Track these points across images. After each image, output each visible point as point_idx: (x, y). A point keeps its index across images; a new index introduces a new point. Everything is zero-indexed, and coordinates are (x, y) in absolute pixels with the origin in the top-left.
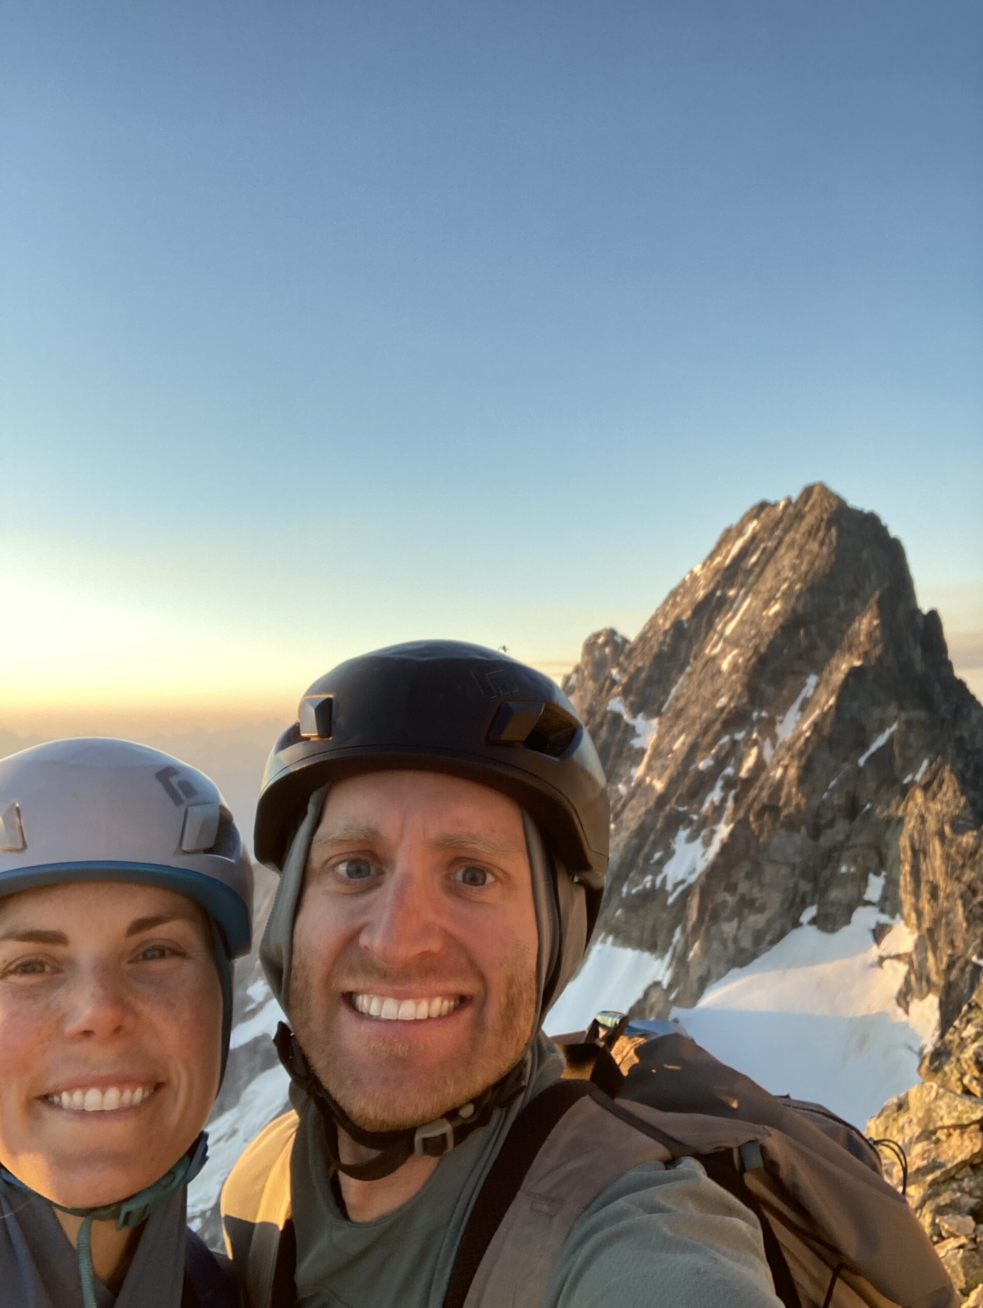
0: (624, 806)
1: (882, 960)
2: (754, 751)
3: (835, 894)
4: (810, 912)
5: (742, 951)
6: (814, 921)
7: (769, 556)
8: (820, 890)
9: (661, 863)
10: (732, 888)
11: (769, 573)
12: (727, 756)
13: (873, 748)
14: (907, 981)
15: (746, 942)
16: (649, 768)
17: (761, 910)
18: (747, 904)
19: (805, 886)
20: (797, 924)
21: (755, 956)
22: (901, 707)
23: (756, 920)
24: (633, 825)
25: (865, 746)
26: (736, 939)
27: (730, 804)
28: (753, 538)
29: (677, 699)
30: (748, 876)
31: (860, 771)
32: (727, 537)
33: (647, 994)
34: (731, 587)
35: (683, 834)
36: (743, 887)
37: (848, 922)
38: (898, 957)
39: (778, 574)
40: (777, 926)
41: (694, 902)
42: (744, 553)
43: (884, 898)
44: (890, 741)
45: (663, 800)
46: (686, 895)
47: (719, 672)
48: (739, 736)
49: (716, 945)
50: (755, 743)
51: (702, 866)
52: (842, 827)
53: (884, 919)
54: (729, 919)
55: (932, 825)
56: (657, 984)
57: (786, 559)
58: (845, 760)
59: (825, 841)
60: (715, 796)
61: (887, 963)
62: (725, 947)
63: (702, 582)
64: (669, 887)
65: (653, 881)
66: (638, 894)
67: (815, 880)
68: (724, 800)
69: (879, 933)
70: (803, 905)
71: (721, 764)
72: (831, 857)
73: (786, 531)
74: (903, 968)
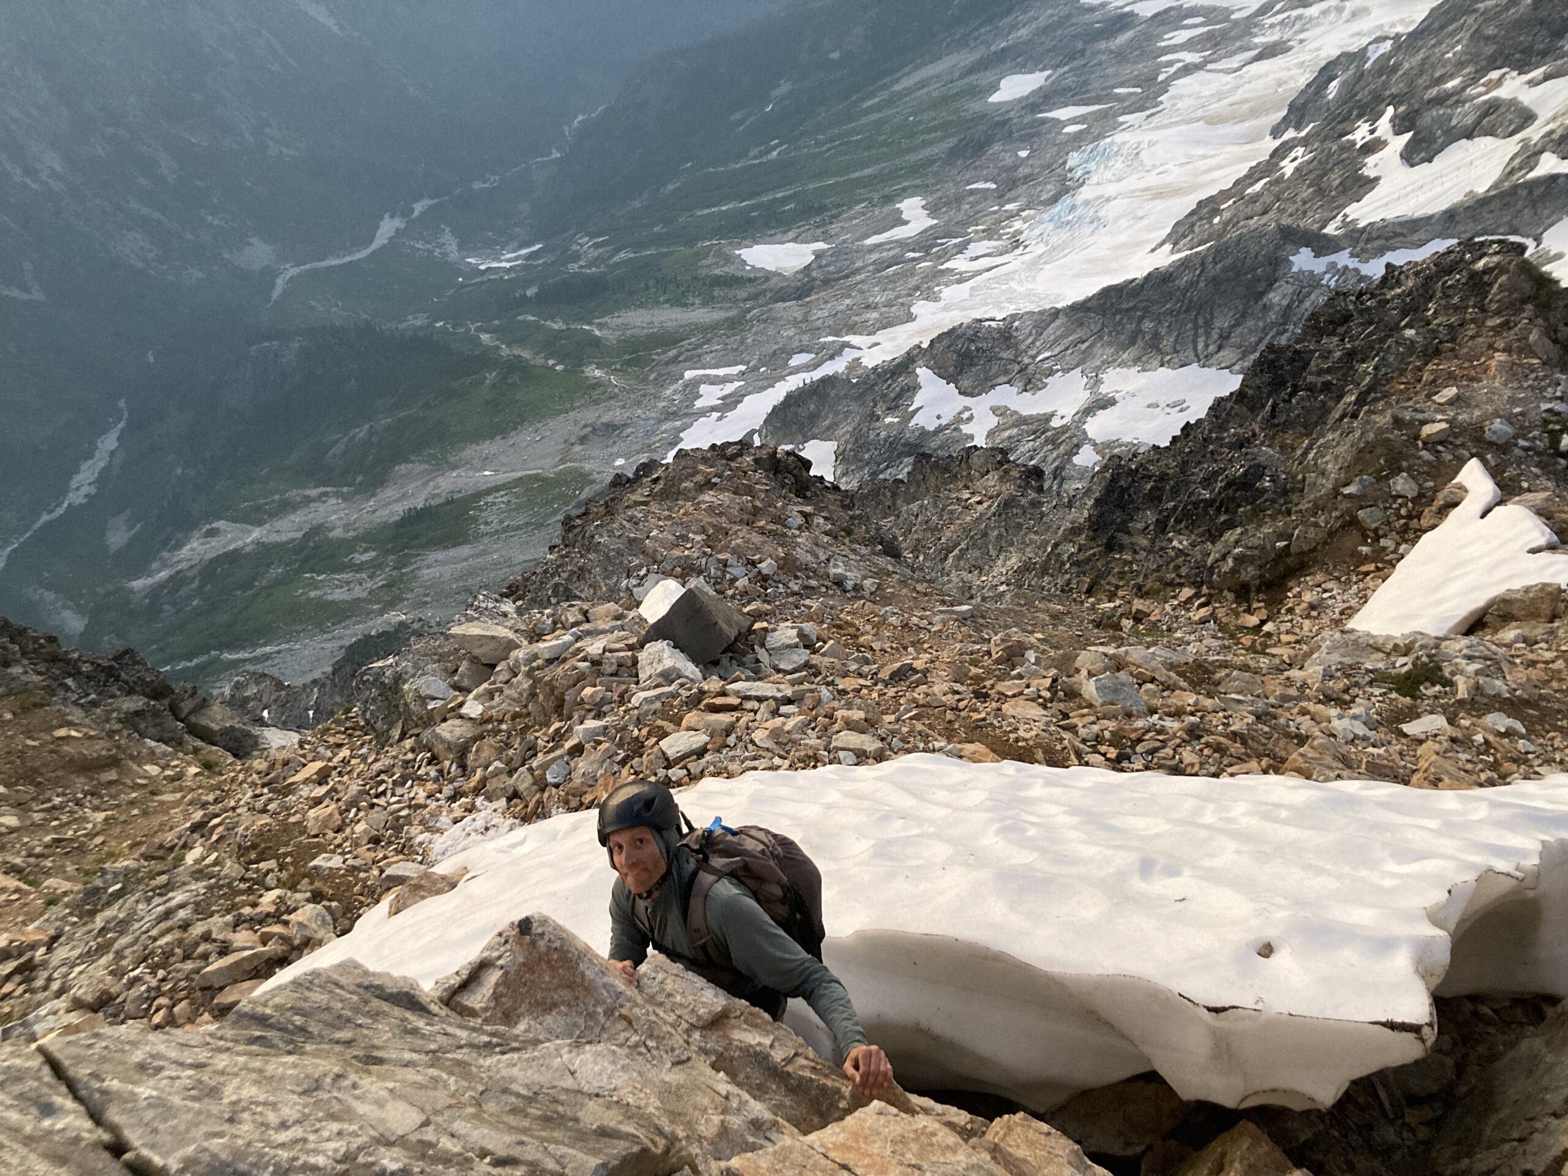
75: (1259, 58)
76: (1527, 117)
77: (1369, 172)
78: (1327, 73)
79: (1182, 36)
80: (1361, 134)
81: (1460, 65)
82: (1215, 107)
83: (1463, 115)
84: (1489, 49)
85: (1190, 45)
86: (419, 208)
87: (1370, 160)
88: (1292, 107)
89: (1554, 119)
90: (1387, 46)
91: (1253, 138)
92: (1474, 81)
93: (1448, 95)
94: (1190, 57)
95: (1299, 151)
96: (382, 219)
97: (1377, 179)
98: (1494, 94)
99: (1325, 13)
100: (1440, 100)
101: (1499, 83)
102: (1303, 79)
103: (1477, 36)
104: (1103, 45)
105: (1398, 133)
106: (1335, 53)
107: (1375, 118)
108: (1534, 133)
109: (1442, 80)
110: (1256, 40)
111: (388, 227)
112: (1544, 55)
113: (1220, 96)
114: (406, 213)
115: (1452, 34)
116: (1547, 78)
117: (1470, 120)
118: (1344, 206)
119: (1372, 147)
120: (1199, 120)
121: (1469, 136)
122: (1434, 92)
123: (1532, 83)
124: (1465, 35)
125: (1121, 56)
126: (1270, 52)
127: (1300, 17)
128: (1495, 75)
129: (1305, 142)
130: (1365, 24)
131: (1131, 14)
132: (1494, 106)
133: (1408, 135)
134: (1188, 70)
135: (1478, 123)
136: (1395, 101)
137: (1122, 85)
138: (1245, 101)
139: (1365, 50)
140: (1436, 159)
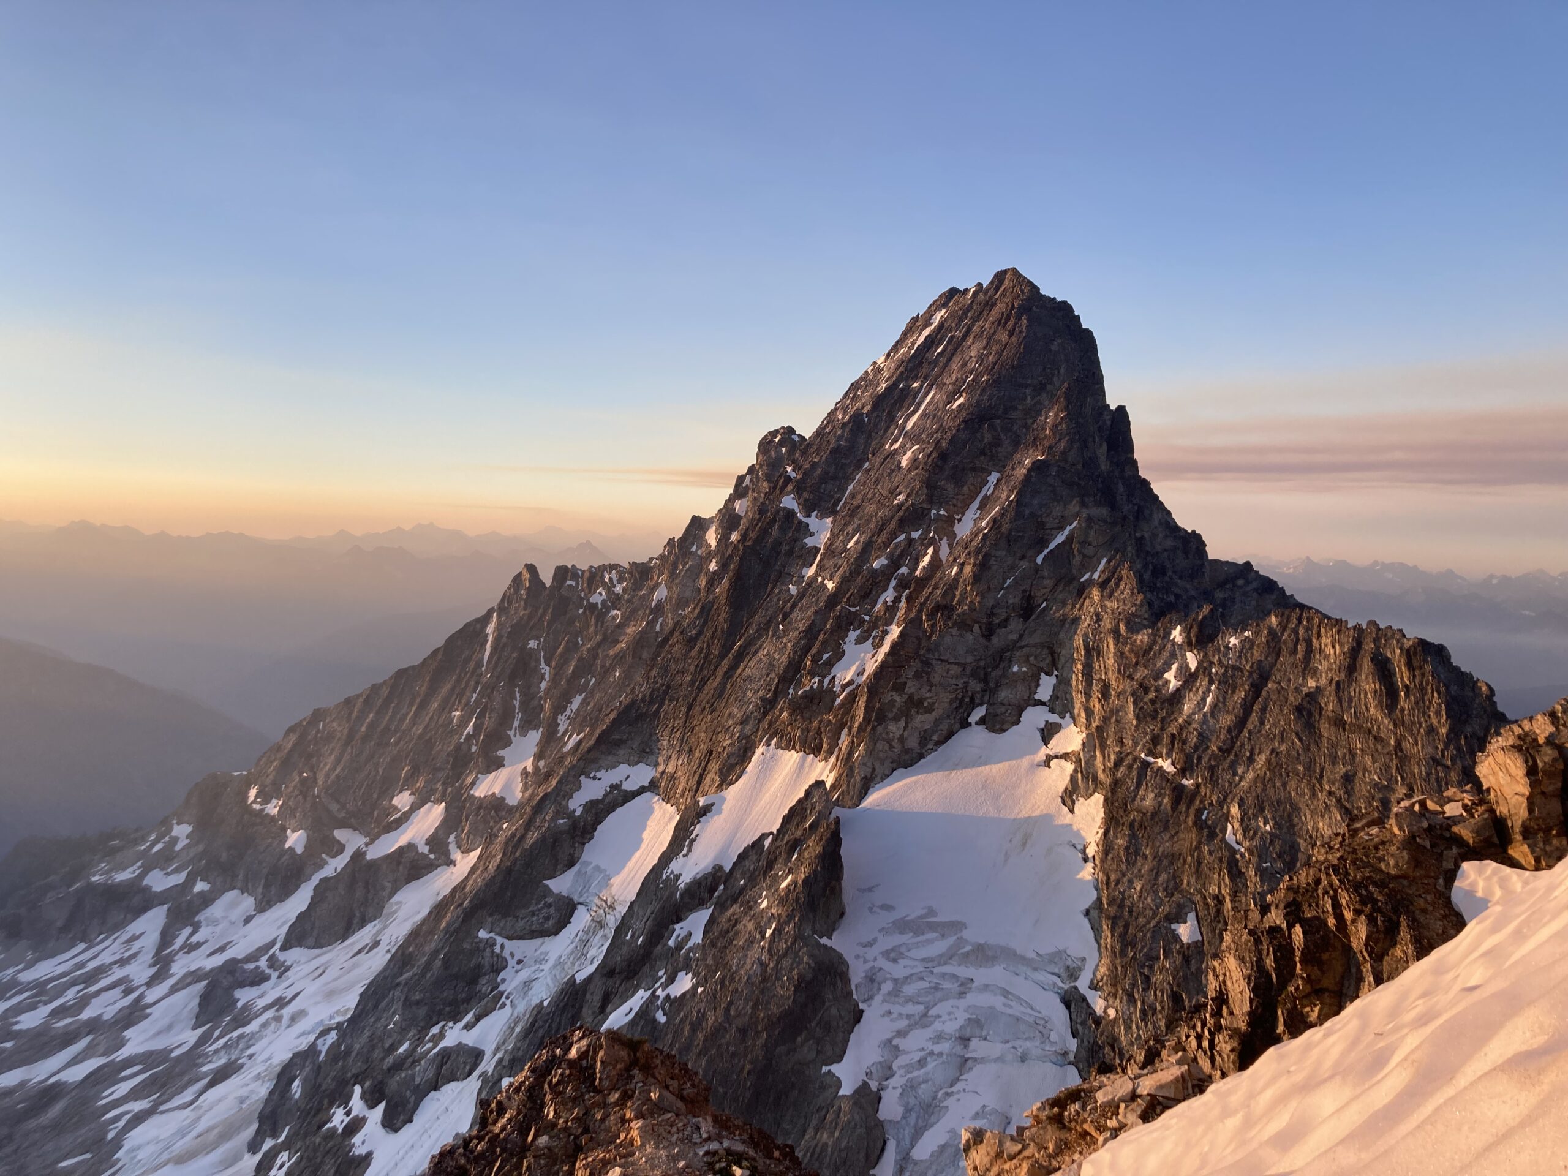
0: (794, 606)
1: (1049, 759)
2: (930, 551)
3: (1004, 694)
4: (979, 713)
5: (907, 751)
6: (982, 722)
7: (956, 346)
8: (990, 691)
9: (830, 664)
10: (900, 688)
11: (955, 365)
12: (902, 555)
13: (1052, 546)
14: (1073, 779)
15: (913, 743)
16: (820, 567)
17: (930, 710)
18: (915, 704)
19: (975, 686)
20: (965, 724)
21: (922, 756)
22: (1083, 504)
23: (923, 721)
24: (802, 626)
25: (1043, 543)
26: (902, 740)
27: (903, 604)
28: (941, 326)
29: (853, 496)
30: (918, 676)
31: (1037, 569)
32: (915, 326)
33: (808, 793)
34: (915, 380)
35: (853, 635)
36: (911, 688)
37: (1018, 722)
38: (1065, 756)
39: (964, 365)
40: (944, 727)
41: (862, 703)
42: (930, 342)
43: (1055, 697)
44: (1070, 539)
45: (834, 599)
46: (853, 697)
47: (899, 467)
48: (915, 535)
49: (880, 745)
50: (932, 542)
51: (871, 667)
52: (1015, 625)
53: (1054, 718)
54: (896, 719)
55: (1107, 623)
56: (820, 784)
57: (974, 350)
58: (1023, 558)
59: (996, 641)
60: (889, 595)
61: (1053, 763)
62: (891, 747)
63: (886, 374)
64: (837, 689)
65: (821, 682)
66: (805, 695)
67: (985, 680)
68: (897, 600)
69: (1048, 733)
70: (973, 705)
71: (895, 563)
72: (1002, 657)
73: (975, 320)
74: (1069, 767)
75: (212, 1084)
76: (477, 1055)
77: (359, 1150)
78: (285, 1076)
79: (123, 1089)
80: (338, 1119)
81: (403, 1030)
82: (179, 1146)
83: (422, 1072)
84: (422, 1012)
85: (134, 1095)
87: (357, 1140)
88: (262, 1118)
89: (498, 1049)
90: (333, 1036)
91: (233, 1160)
92: (419, 1040)
93: (403, 1059)
94: (137, 1106)
95: (284, 1156)
97: (369, 1156)
98: (442, 1044)
99: (264, 1025)
100: (398, 1066)
101: (441, 1035)
102: (263, 1090)
103: (408, 1003)
104: (32, 1124)
105: (372, 1105)
106: (287, 1056)
107: (345, 1100)
108: (487, 1065)
109: (393, 1048)
110: (204, 1069)
112: (468, 1001)
113: (182, 1133)
115: (387, 1008)
116: (478, 1019)
117: (431, 1073)
119: (355, 1125)
120: (166, 1163)
121: (436, 1088)
122: (390, 1060)
123: (468, 1027)
124: (397, 1006)
125: (58, 1127)
126: (221, 1076)
127: (241, 1037)
128: (435, 1030)
129: (286, 1146)
130: (304, 1025)
131: (58, 1084)
132: (446, 1055)
133: (382, 1107)
134: (139, 1119)
135: (438, 1074)
136: (358, 1079)
137: (66, 1157)
138: (208, 1130)
139: (313, 1047)
140: (415, 1118)
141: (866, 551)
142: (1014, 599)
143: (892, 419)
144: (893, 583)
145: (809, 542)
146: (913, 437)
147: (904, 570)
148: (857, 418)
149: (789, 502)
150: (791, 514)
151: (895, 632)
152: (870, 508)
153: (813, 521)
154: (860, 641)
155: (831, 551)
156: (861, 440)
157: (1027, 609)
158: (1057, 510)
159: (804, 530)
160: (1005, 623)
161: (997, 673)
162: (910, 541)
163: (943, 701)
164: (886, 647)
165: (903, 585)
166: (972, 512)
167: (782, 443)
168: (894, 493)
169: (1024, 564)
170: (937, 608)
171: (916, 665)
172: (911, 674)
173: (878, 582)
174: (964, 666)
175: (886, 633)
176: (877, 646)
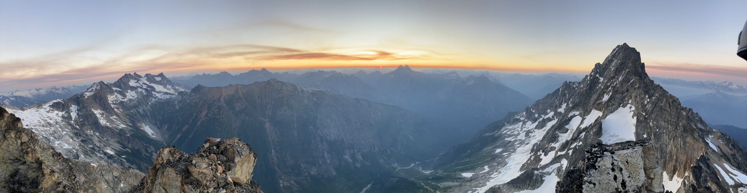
0: (598, 90)
1: (631, 111)
2: (616, 82)
3: (625, 102)
4: (622, 105)
5: (612, 111)
6: (622, 106)
8: (623, 102)
9: (602, 98)
10: (611, 102)
11: (618, 56)
12: (612, 83)
13: (631, 82)
14: (633, 114)
15: (613, 110)
16: (601, 85)
17: (615, 105)
18: (613, 104)
19: (621, 101)
20: (620, 107)
21: (614, 111)
22: (635, 76)
23: (614, 107)
24: (599, 93)
25: (630, 82)
26: (611, 109)
27: (612, 90)
28: (617, 51)
29: (606, 74)
30: (613, 101)
31: (629, 85)
32: (614, 50)
33: (598, 118)
34: (614, 58)
35: (605, 94)
36: (612, 102)
37: (626, 106)
38: (633, 111)
39: (620, 56)
40: (617, 107)
41: (606, 104)
42: (615, 53)
43: (631, 103)
44: (633, 81)
45: (603, 89)
46: (605, 103)
47: (611, 70)
48: (614, 80)
49: (608, 110)
50: (616, 81)
51: (608, 99)
52: (626, 93)
53: (631, 106)
54: (610, 107)
55: (638, 94)
56: (600, 116)
58: (627, 84)
59: (624, 95)
60: (610, 88)
61: (631, 112)
62: (610, 111)
63: (610, 57)
64: (603, 102)
65: (601, 101)
66: (599, 103)
67: (622, 100)
68: (611, 89)
69: (630, 108)
70: (621, 104)
71: (611, 84)
72: (624, 97)
74: (633, 112)
75: (526, 145)
76: (555, 148)
77: (541, 158)
78: (534, 146)
79: (517, 143)
80: (539, 154)
81: (547, 144)
82: (523, 151)
83: (549, 149)
84: (549, 141)
85: (518, 144)
86: (417, 163)
87: (541, 157)
88: (531, 150)
89: (558, 148)
90: (539, 142)
91: (528, 155)
92: (549, 145)
93: (547, 147)
94: (519, 145)
95: (533, 156)
96: (412, 163)
97: (542, 159)
98: (551, 146)
99: (532, 139)
100: (546, 148)
101: (551, 145)
102: (532, 147)
103: (547, 140)
104: (508, 145)
105: (543, 153)
106: (534, 143)
107: (540, 151)
108: (556, 149)
109: (546, 145)
110: (526, 143)
111: (413, 165)
112: (554, 141)
113: (523, 150)
114: (415, 163)
115: (545, 140)
116: (556, 143)
117: (550, 150)
118: (539, 163)
119: (541, 155)
120: (521, 153)
121: (550, 151)
122: (545, 147)
123: (554, 144)
124: (546, 140)
125: (510, 146)
126: (527, 144)
127: (530, 139)
128: (550, 144)
129: (533, 155)
130: (536, 139)
131: (511, 141)
132: (552, 148)
133: (544, 153)
134: (518, 147)
135: (551, 150)
136: (541, 149)
137: (511, 150)
138: (525, 150)
139: (537, 143)
140: (548, 155)
141: (607, 83)
142: (626, 90)
143: (611, 64)
144: (611, 87)
145: (600, 81)
146: (613, 66)
147: (612, 85)
148: (606, 64)
149: (598, 75)
150: (598, 77)
151: (611, 93)
152: (608, 76)
153: (601, 78)
154: (606, 95)
155: (603, 82)
156: (607, 67)
157: (628, 91)
158: (631, 77)
159: (599, 79)
160: (625, 93)
161: (624, 99)
162: (613, 81)
163: (617, 104)
164: (609, 96)
165: (612, 87)
166: (621, 77)
167: (598, 65)
168: (611, 74)
169: (627, 85)
170: (616, 91)
171: (613, 99)
172: (612, 100)
173: (608, 87)
174: (620, 99)
175: (609, 94)
176: (609, 95)
